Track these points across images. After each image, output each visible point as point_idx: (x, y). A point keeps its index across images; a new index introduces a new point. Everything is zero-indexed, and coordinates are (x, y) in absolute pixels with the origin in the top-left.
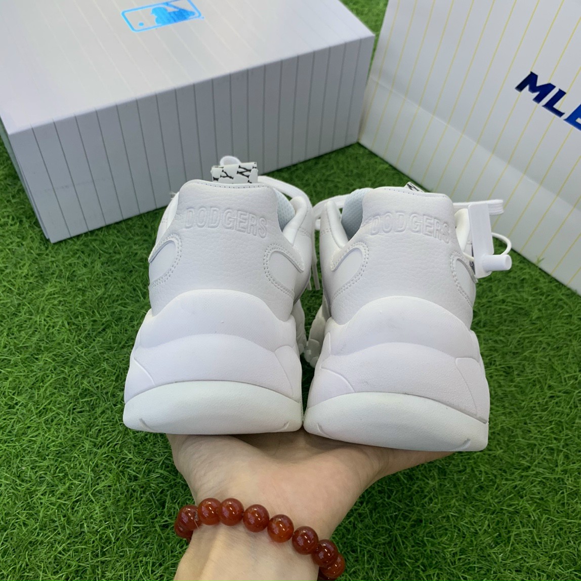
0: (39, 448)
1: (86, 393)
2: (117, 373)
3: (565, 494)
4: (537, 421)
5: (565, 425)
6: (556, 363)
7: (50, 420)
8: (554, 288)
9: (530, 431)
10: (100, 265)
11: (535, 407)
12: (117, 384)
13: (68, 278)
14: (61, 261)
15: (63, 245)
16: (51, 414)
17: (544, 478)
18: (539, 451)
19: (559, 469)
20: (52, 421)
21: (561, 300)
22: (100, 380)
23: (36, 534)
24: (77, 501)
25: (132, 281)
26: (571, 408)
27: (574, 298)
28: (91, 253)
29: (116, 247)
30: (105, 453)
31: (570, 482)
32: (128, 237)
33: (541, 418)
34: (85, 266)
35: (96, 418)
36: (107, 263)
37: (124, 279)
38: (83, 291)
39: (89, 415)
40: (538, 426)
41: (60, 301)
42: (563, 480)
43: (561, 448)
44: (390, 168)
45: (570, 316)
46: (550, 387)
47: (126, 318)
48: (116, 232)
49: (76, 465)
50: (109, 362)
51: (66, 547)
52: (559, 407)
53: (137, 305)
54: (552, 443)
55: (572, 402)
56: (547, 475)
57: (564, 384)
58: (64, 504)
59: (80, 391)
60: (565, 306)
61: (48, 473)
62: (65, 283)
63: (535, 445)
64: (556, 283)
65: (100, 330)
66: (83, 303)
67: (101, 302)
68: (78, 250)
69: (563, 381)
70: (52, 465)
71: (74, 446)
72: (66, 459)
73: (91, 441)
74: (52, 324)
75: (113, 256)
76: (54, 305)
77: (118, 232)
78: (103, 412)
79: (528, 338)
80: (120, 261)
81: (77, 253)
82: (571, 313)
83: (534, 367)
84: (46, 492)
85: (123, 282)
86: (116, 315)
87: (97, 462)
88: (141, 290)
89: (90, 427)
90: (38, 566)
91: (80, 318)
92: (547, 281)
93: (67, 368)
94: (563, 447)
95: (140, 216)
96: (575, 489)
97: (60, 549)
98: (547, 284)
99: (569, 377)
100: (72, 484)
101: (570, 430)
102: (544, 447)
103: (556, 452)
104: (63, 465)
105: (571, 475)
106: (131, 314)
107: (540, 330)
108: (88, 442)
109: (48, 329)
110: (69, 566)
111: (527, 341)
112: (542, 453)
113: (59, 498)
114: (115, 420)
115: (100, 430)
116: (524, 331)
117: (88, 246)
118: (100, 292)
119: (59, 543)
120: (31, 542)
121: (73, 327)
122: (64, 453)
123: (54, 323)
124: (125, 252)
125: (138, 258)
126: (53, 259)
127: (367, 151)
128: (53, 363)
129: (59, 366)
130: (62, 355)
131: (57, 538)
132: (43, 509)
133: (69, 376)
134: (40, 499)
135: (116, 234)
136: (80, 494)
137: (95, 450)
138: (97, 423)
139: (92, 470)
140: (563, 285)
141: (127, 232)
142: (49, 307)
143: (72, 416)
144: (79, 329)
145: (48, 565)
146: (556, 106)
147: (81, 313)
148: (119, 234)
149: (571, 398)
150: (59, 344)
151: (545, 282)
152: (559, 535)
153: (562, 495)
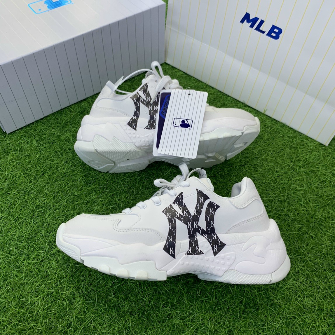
0: (18, 237)
1: (38, 207)
2: (54, 194)
3: (290, 221)
4: (272, 189)
5: (286, 189)
6: (279, 160)
7: (21, 223)
8: (274, 124)
9: (269, 194)
10: (35, 142)
11: (270, 182)
12: (54, 201)
13: (19, 150)
14: (14, 142)
15: (14, 134)
16: (21, 220)
17: (279, 215)
18: (275, 203)
19: (286, 210)
20: (23, 223)
21: (278, 129)
22: (45, 199)
23: (23, 280)
24: (42, 261)
25: (54, 148)
26: (288, 180)
27: (284, 127)
28: (30, 136)
29: (43, 131)
30: (54, 235)
31: (292, 215)
32: (49, 125)
33: (274, 187)
34: (28, 143)
35: (46, 219)
36: (39, 140)
37: (50, 147)
38: (29, 156)
39: (42, 218)
40: (273, 191)
41: (17, 163)
42: (288, 215)
43: (285, 200)
44: (183, 74)
45: (284, 136)
46: (277, 172)
47: (54, 167)
48: (41, 124)
49: (39, 243)
50: (48, 190)
51: (40, 284)
52: (282, 180)
53: (59, 159)
54: (281, 198)
55: (289, 177)
56: (280, 213)
57: (284, 169)
58: (36, 263)
59: (35, 206)
60: (280, 132)
61: (25, 249)
62: (18, 153)
63: (273, 200)
64: (275, 121)
65: (40, 175)
66: (30, 162)
67: (39, 160)
68: (22, 136)
69: (283, 168)
70: (26, 245)
71: (36, 234)
72: (33, 241)
73: (45, 230)
74: (14, 175)
75: (42, 137)
76: (13, 165)
77: (43, 123)
78: (49, 215)
79: (263, 149)
80: (46, 139)
81: (22, 138)
82: (284, 135)
83: (268, 163)
84: (25, 259)
85: (49, 149)
86: (48, 167)
87: (50, 240)
88: (59, 152)
89: (43, 223)
90: (27, 295)
91: (29, 170)
92: (270, 121)
93: (26, 195)
94: (287, 199)
95: (53, 114)
96: (294, 218)
97: (37, 284)
98: (270, 122)
99: (286, 166)
100: (38, 253)
101: (289, 191)
102: (277, 200)
103: (283, 202)
104: (32, 244)
105: (292, 212)
106: (57, 164)
107: (269, 145)
108: (44, 230)
109: (13, 178)
110: (43, 292)
111: (263, 151)
112: (276, 203)
113: (32, 261)
114: (56, 218)
115: (49, 224)
116: (261, 146)
117: (27, 133)
118: (38, 156)
119: (36, 282)
120: (21, 284)
121: (26, 175)
122: (31, 238)
123: (15, 174)
124: (48, 133)
125: (55, 136)
126: (10, 142)
127: (170, 66)
128: (18, 195)
129: (21, 195)
130: (22, 190)
131: (34, 280)
132: (25, 267)
133: (28, 200)
134: (23, 262)
135: (42, 125)
136: (44, 257)
137: (48, 234)
138: (47, 221)
139: (48, 244)
140: (278, 121)
141: (48, 123)
142: (11, 167)
143: (33, 220)
144: (29, 175)
145: (32, 294)
146: (261, 29)
147: (29, 167)
148: (43, 125)
149: (288, 175)
150: (20, 185)
151: (269, 122)
152: (289, 240)
153: (288, 222)
